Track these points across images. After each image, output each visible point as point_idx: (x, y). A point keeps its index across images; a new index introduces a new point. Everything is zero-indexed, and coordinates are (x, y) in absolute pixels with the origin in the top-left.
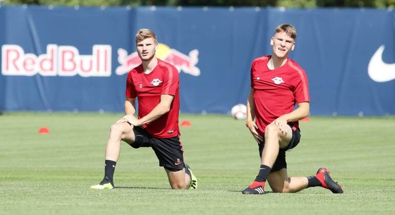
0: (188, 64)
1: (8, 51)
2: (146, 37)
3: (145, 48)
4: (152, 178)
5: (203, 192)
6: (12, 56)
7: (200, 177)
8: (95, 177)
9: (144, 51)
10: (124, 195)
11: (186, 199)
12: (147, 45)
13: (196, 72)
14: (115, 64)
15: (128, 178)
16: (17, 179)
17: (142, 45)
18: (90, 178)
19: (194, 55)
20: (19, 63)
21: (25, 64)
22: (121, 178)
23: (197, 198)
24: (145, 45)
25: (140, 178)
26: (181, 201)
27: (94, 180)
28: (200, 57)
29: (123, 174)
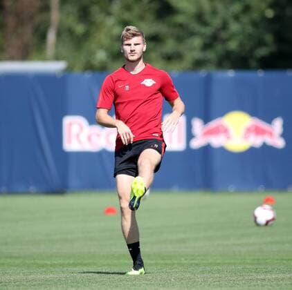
0: (271, 134)
1: (71, 125)
2: (134, 35)
3: (133, 47)
4: (232, 261)
5: (288, 276)
6: (75, 129)
7: (286, 260)
8: (166, 261)
9: (132, 51)
10: (199, 280)
11: (268, 284)
12: (135, 45)
13: (280, 143)
14: (190, 136)
15: (204, 262)
16: (81, 264)
17: (130, 45)
18: (162, 262)
19: (278, 125)
20: (83, 137)
21: (89, 138)
22: (196, 262)
23: (281, 282)
24: (133, 45)
25: (218, 262)
26: (263, 286)
27: (166, 264)
28: (285, 126)
29: (199, 258)
